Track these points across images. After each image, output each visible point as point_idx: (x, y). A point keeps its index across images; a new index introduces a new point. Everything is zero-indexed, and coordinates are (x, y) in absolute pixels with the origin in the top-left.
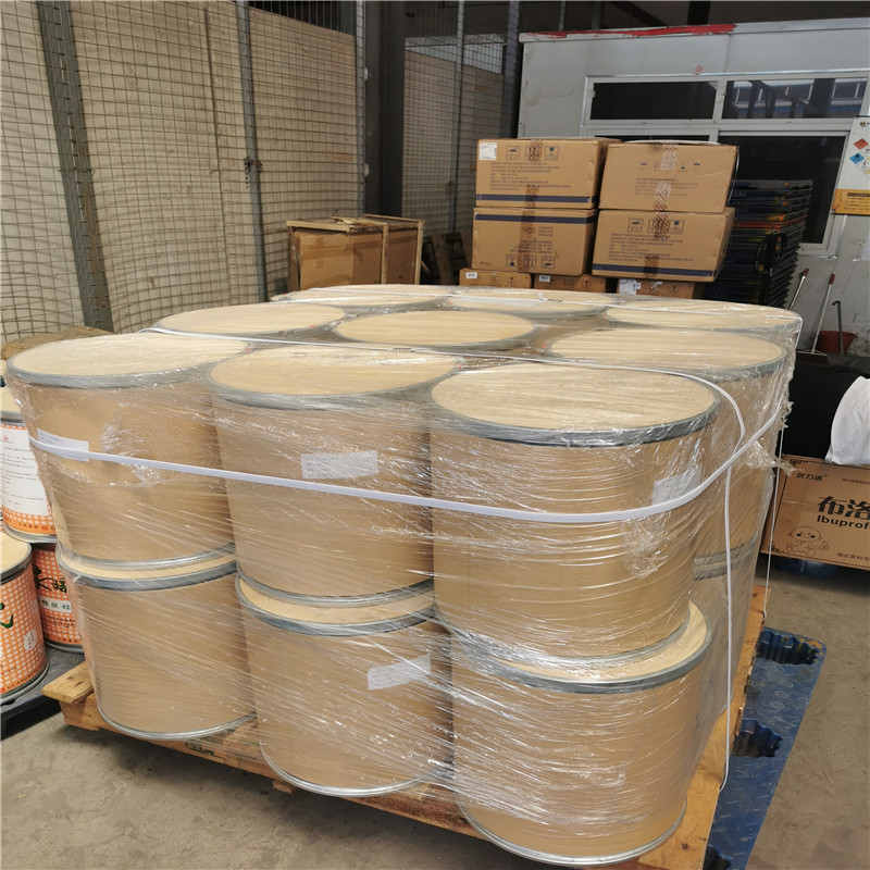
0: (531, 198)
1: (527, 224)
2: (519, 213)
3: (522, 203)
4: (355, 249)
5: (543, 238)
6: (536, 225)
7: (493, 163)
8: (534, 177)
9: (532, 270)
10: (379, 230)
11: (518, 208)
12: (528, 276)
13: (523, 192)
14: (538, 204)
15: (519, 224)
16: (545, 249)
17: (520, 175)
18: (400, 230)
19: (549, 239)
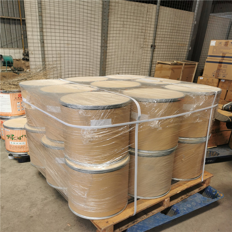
0: (223, 57)
1: (220, 64)
2: (218, 61)
3: (220, 58)
4: (172, 69)
5: (224, 69)
6: (223, 65)
7: (214, 46)
8: (225, 51)
9: (219, 78)
10: (181, 64)
11: (219, 59)
12: (218, 79)
13: (221, 55)
14: (225, 59)
15: (218, 64)
16: (224, 72)
17: (221, 50)
18: (189, 65)
19: (226, 69)
